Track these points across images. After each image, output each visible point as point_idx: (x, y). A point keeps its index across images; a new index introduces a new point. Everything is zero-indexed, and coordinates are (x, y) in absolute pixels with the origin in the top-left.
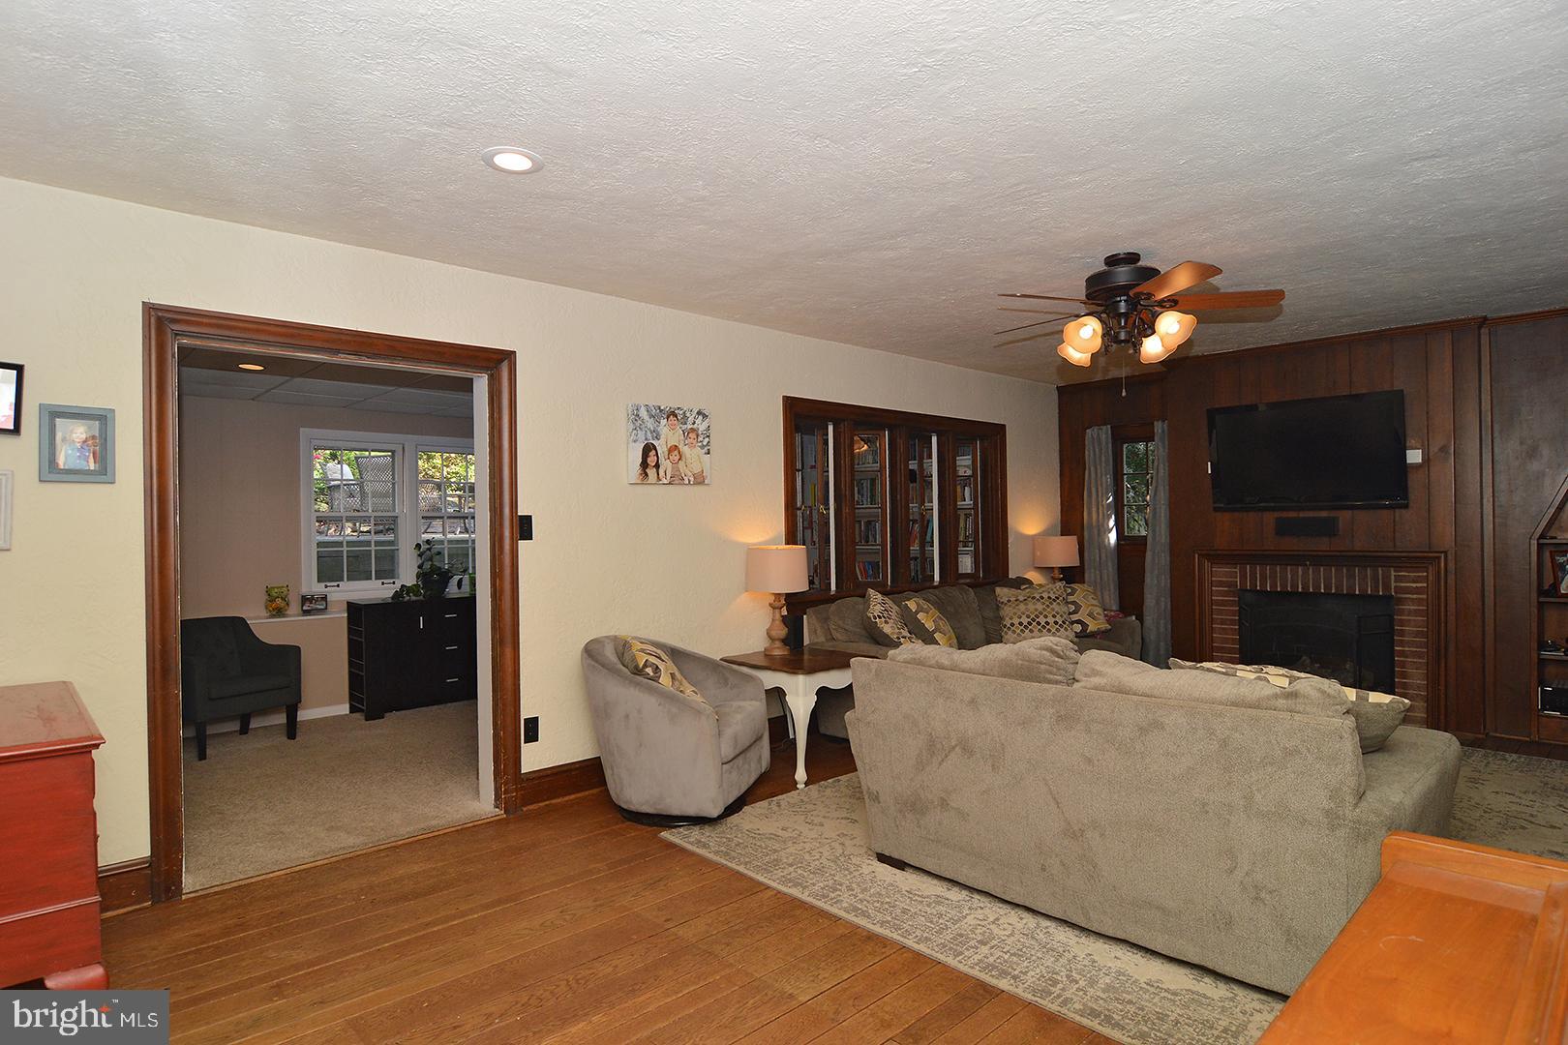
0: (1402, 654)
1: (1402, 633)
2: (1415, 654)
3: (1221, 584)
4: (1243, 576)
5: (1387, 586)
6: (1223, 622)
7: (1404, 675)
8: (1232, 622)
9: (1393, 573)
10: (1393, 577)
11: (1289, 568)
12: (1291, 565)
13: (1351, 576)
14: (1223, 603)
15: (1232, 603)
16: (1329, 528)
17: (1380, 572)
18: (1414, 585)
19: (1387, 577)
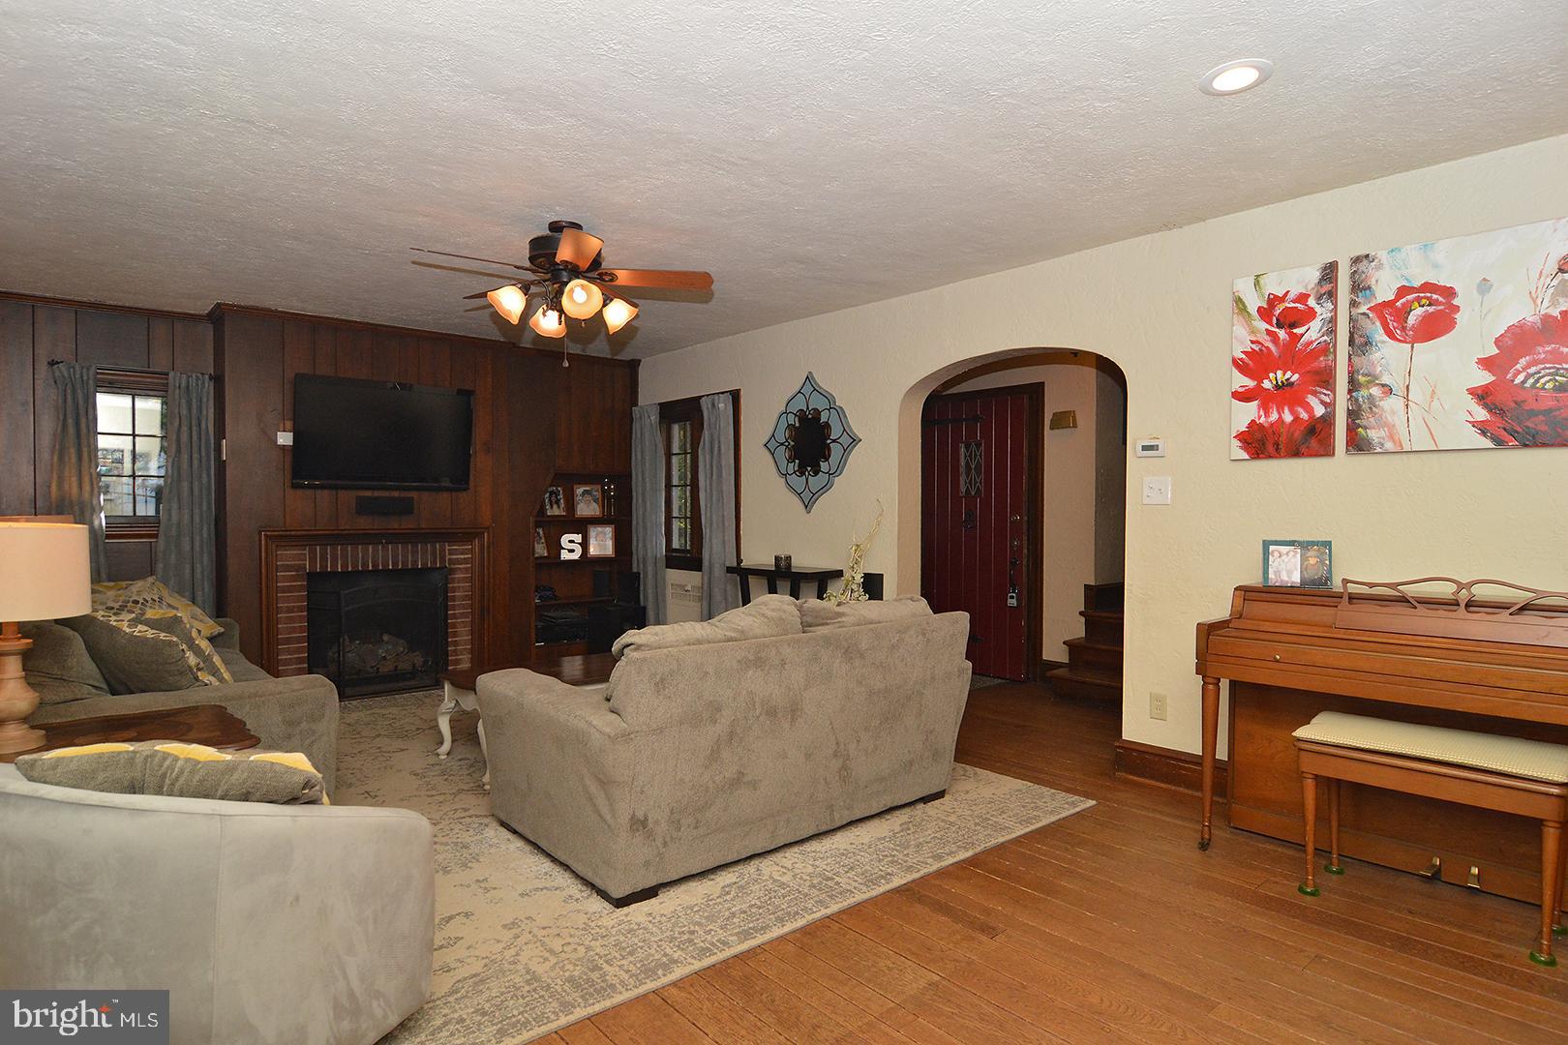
0: (454, 616)
1: (454, 599)
2: (463, 615)
3: (288, 568)
4: (313, 560)
5: (443, 559)
6: (290, 610)
7: (455, 634)
8: (300, 609)
9: (447, 548)
10: (447, 552)
11: (360, 547)
12: (362, 544)
13: (415, 552)
14: (290, 589)
15: (300, 588)
16: (406, 508)
17: (438, 546)
18: (462, 557)
19: (443, 550)
